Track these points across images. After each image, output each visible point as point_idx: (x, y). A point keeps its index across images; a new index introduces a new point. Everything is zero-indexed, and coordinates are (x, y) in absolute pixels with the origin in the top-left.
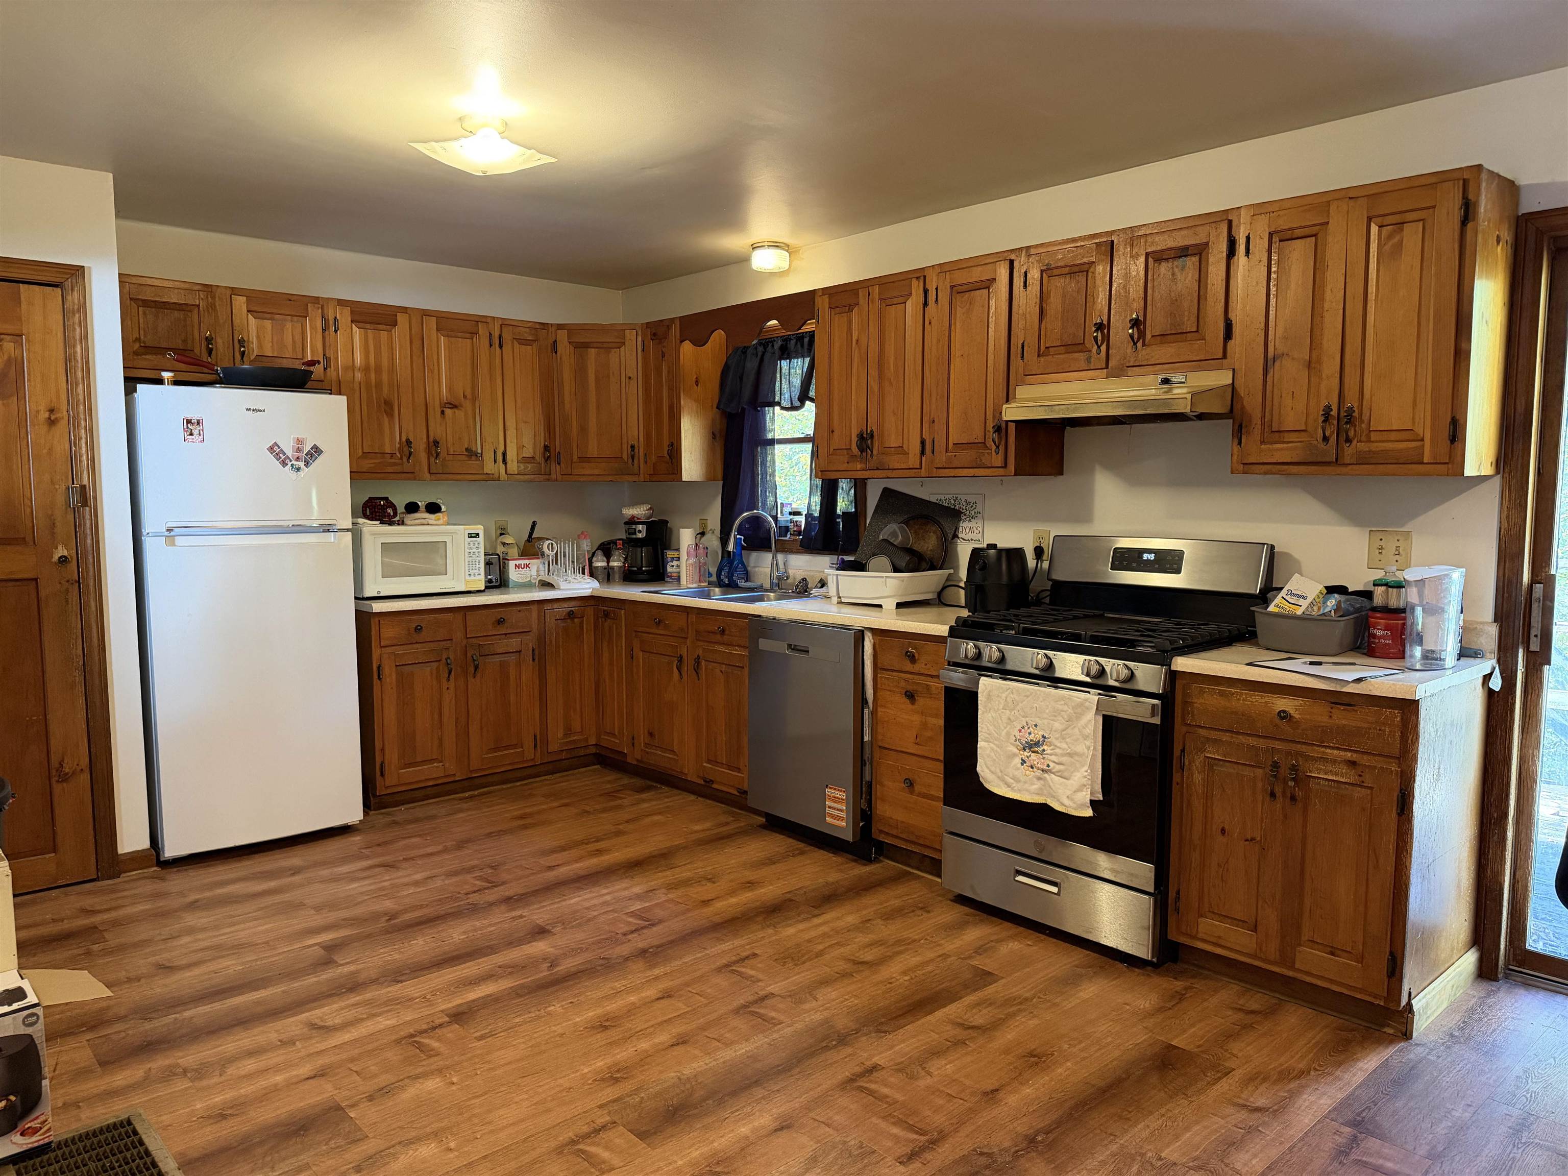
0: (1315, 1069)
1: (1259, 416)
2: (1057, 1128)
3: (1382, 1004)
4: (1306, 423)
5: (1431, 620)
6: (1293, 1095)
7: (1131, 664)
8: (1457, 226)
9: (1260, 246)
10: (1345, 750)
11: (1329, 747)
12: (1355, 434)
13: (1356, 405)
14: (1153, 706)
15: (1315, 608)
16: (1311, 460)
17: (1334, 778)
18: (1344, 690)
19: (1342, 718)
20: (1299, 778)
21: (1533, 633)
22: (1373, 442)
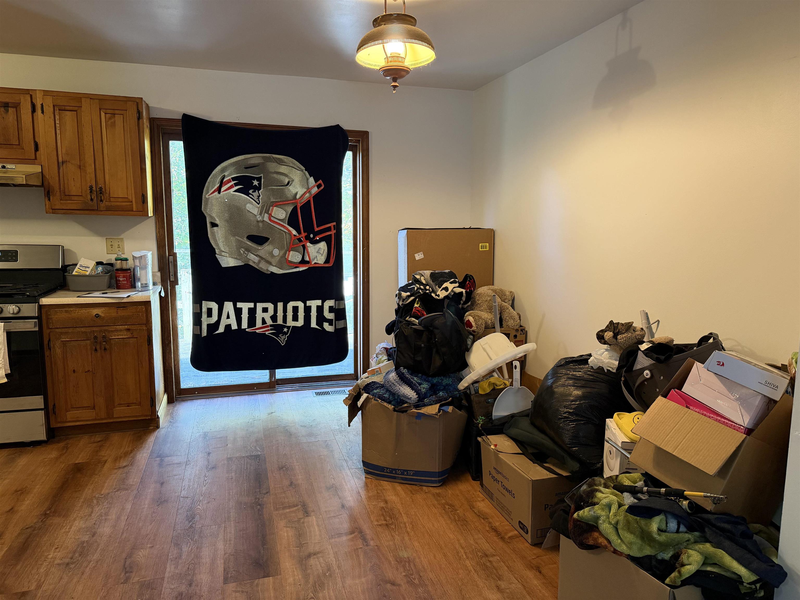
0: (135, 448)
1: (58, 188)
2: (52, 506)
3: (150, 418)
4: (82, 192)
5: (143, 272)
6: (133, 458)
7: (19, 305)
8: (136, 120)
9: (49, 109)
10: (124, 325)
11: (118, 325)
12: (104, 198)
13: (103, 186)
14: (36, 322)
15: (93, 272)
16: (86, 208)
17: (121, 337)
18: (123, 301)
19: (122, 313)
20: (106, 339)
21: (171, 274)
22: (112, 202)
